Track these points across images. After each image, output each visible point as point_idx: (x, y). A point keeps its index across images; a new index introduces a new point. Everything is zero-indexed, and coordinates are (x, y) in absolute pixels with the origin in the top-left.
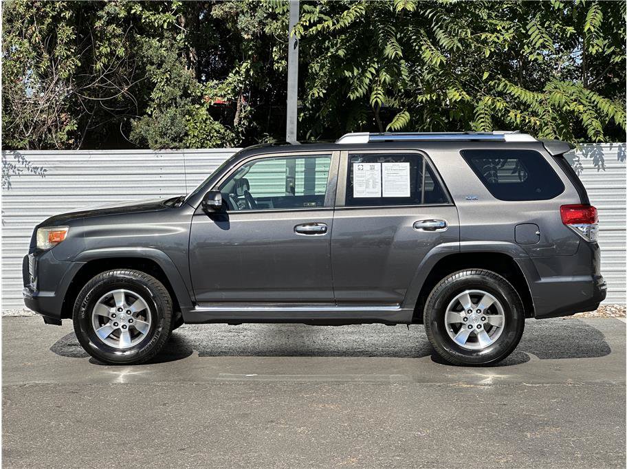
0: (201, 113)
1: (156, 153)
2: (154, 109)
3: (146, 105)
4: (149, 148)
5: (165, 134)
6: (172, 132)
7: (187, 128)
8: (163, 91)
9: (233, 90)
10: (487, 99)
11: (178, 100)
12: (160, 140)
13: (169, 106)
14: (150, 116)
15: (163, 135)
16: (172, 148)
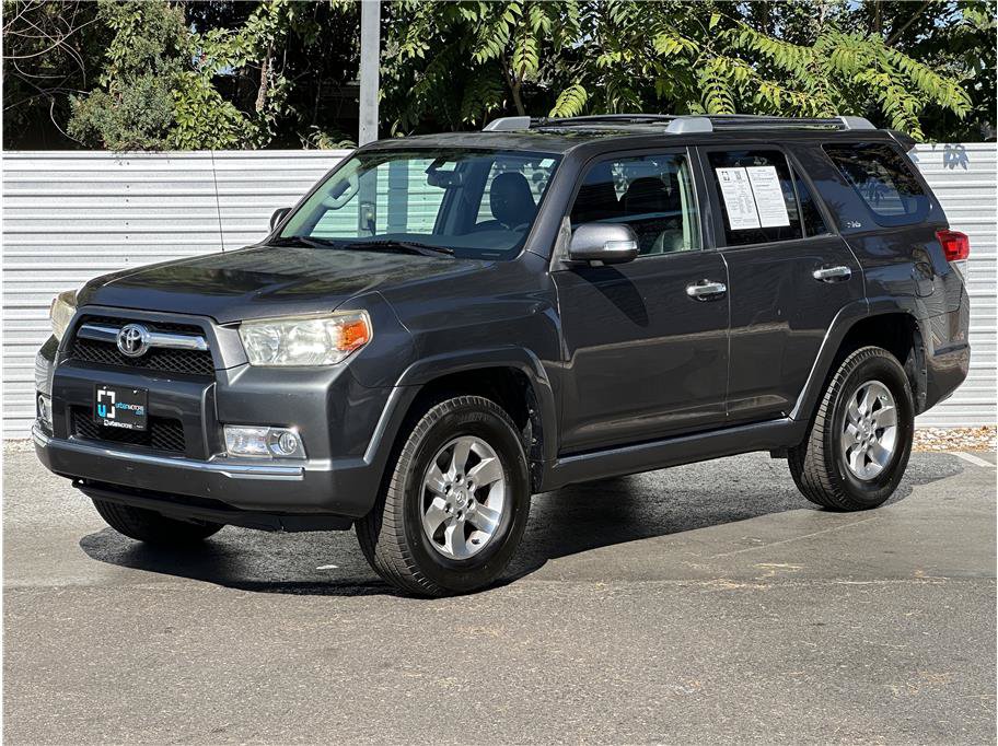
0: (201, 86)
1: (117, 158)
2: (113, 78)
3: (98, 71)
4: (105, 149)
5: (133, 123)
6: (148, 119)
7: (175, 113)
8: (129, 45)
9: (257, 46)
10: (719, 63)
11: (158, 61)
12: (124, 134)
13: (141, 72)
14: (105, 90)
15: (131, 124)
16: (148, 149)
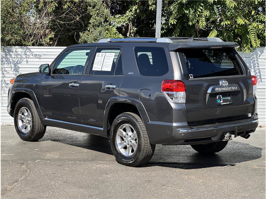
0: (113, 30)
2: (91, 28)
3: (86, 26)
5: (96, 40)
6: (100, 38)
7: (107, 37)
8: (95, 19)
9: (129, 19)
10: (254, 24)
11: (103, 23)
13: (98, 26)
14: (89, 31)
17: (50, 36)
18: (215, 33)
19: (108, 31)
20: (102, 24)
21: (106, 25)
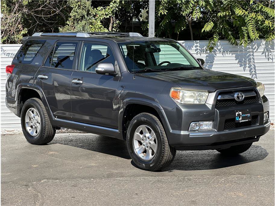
0: (98, 23)
2: (71, 22)
8: (77, 12)
10: (253, 15)
13: (80, 20)
14: (69, 25)
17: (22, 32)
18: (211, 24)
19: (92, 25)
20: (85, 18)
21: (89, 19)
